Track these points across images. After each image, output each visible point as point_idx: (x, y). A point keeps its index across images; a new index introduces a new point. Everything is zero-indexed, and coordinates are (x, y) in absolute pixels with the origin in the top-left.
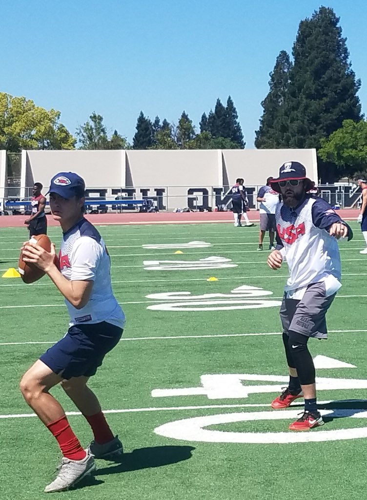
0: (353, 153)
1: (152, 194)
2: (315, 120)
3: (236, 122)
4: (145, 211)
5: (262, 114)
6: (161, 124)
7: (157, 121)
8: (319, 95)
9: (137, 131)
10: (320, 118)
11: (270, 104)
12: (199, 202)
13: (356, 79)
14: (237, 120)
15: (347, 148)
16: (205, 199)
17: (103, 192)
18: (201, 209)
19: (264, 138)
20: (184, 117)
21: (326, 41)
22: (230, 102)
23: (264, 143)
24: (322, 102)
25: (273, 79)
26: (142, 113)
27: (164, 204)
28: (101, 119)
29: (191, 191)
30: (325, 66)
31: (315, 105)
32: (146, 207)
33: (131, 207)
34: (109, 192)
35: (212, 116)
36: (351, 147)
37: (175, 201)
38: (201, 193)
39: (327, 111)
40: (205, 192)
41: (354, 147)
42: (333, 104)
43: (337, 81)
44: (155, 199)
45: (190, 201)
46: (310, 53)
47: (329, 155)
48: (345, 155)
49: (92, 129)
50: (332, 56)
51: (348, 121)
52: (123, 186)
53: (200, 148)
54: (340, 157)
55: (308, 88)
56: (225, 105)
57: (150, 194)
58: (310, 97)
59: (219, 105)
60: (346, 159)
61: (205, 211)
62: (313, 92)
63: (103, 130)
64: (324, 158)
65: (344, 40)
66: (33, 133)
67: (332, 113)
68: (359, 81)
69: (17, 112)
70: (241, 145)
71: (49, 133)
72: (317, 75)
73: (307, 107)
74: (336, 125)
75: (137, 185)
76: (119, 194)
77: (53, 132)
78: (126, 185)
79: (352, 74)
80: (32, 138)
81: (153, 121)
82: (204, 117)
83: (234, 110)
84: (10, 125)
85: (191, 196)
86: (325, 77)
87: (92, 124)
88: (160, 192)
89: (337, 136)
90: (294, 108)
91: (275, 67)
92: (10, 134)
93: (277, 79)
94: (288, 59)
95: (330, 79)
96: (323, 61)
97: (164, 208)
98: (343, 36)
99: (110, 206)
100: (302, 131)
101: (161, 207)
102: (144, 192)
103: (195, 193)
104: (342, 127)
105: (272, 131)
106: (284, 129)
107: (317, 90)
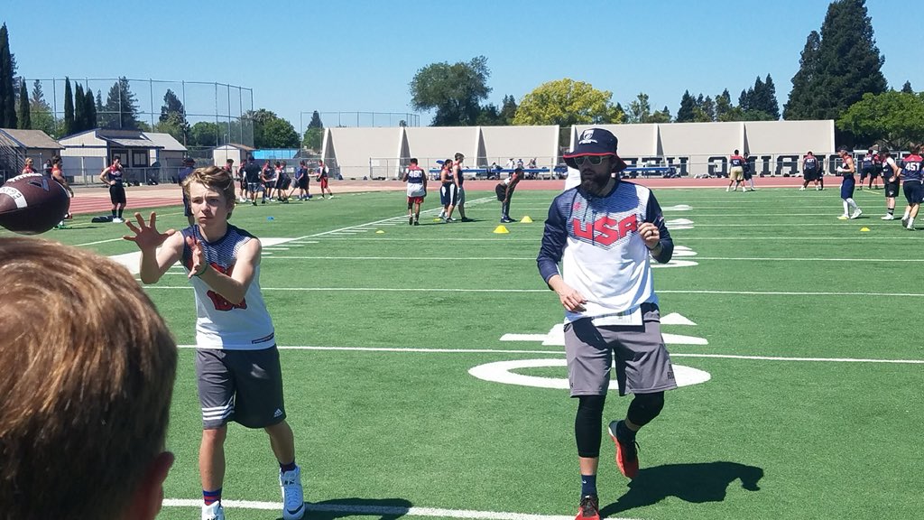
0: (870, 123)
1: (677, 161)
2: (837, 94)
3: (773, 97)
4: (669, 177)
5: (792, 89)
6: (704, 100)
7: (701, 98)
8: (842, 72)
9: (681, 106)
10: (841, 92)
11: (799, 80)
12: (719, 169)
13: (880, 55)
14: (775, 95)
15: (865, 119)
16: (724, 166)
17: (634, 161)
18: (719, 175)
19: (792, 111)
20: (726, 94)
21: (851, 20)
22: (769, 79)
23: (791, 115)
24: (845, 78)
25: (803, 58)
26: (687, 92)
27: (687, 171)
28: (647, 97)
29: (711, 159)
30: (850, 43)
31: (838, 80)
32: (671, 173)
33: (658, 173)
34: (640, 160)
35: (750, 92)
36: (869, 117)
37: (697, 168)
38: (721, 161)
39: (849, 86)
40: (724, 159)
41: (872, 118)
42: (857, 79)
43: (861, 58)
44: (678, 166)
45: (711, 168)
46: (837, 33)
47: (847, 125)
48: (863, 125)
49: (638, 106)
50: (858, 34)
51: (868, 94)
52: (654, 155)
53: (733, 120)
54: (857, 127)
55: (833, 65)
56: (764, 81)
57: (675, 162)
58: (834, 73)
59: (758, 81)
60: (864, 130)
61: (723, 177)
62: (837, 69)
63: (648, 107)
64: (842, 128)
65: (869, 19)
66: (589, 110)
67: (853, 87)
68: (883, 57)
69: (578, 94)
70: (776, 118)
71: (603, 110)
72: (842, 52)
73: (830, 83)
74: (858, 98)
75: (667, 153)
76: (648, 162)
77: (605, 109)
78: (658, 154)
79: (877, 51)
80: (587, 114)
81: (697, 98)
82: (744, 92)
83: (773, 87)
84: (571, 104)
85: (711, 164)
86: (849, 55)
87: (639, 102)
88: (684, 160)
89: (856, 108)
90: (819, 84)
91: (806, 46)
92: (570, 112)
93: (807, 57)
94: (818, 39)
95: (854, 56)
96: (849, 39)
97: (687, 174)
98: (868, 15)
99: (640, 172)
100: (823, 104)
101: (684, 172)
102: (670, 160)
103: (715, 161)
104: (862, 100)
105: (798, 104)
106: (808, 102)
107: (841, 67)
